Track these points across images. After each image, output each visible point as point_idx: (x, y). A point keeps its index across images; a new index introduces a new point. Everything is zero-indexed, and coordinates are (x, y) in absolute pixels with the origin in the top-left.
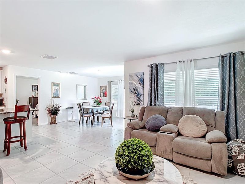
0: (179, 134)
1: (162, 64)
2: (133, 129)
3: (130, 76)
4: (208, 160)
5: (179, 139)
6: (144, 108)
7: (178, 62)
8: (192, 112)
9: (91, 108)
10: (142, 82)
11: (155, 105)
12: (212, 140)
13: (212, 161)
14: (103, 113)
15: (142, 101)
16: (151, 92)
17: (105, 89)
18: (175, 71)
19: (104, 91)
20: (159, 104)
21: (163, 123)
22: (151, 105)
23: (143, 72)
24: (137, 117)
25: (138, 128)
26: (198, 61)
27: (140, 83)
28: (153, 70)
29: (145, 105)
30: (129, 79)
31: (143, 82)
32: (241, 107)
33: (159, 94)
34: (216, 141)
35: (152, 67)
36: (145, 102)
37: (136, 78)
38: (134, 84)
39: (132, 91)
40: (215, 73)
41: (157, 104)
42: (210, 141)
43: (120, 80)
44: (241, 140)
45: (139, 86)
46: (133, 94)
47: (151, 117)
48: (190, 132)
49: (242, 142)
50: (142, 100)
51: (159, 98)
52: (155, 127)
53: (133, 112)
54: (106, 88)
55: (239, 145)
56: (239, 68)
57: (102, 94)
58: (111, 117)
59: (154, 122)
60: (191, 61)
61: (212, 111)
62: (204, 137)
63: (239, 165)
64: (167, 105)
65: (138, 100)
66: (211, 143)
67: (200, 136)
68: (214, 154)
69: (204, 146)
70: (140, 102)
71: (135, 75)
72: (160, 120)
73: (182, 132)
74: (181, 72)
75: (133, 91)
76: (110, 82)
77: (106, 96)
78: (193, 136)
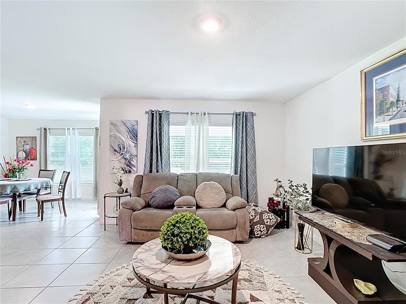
0: (198, 207)
1: (168, 113)
2: (133, 210)
3: (112, 124)
4: (233, 229)
5: (200, 212)
6: (141, 177)
7: (189, 114)
8: (209, 178)
9: (9, 185)
10: (134, 135)
11: (157, 172)
12: (235, 206)
13: (237, 228)
14: (38, 193)
15: (135, 167)
16: (152, 152)
17: (29, 143)
18: (185, 125)
19: (27, 147)
20: (163, 171)
21: (176, 195)
22: (151, 171)
23: (137, 121)
24: (126, 192)
25: (140, 207)
26: (211, 115)
27: (131, 138)
28: (155, 120)
29: (141, 173)
30: (110, 129)
31: (137, 136)
32: (251, 170)
33: (163, 154)
34: (239, 207)
35: (153, 114)
36: (140, 167)
37: (123, 129)
38: (120, 138)
39: (115, 150)
40: (228, 132)
41: (160, 171)
42: (234, 208)
43: (71, 128)
44: (253, 203)
45: (129, 142)
46: (118, 155)
47: (156, 189)
48: (211, 202)
49: (254, 205)
50: (134, 164)
51: (163, 161)
52: (167, 202)
53: (120, 184)
54: (34, 142)
55: (253, 208)
56: (250, 129)
57: (22, 155)
58: (63, 199)
59: (164, 195)
60: (204, 114)
61: (228, 176)
62: (224, 206)
63: (255, 227)
64: (175, 170)
65: (127, 165)
66: (234, 210)
67: (221, 205)
68: (239, 221)
69: (230, 214)
70: (130, 167)
71: (122, 123)
72: (172, 192)
73: (201, 204)
74: (194, 127)
75: (118, 150)
76: (45, 129)
77: (35, 159)
78: (214, 206)
